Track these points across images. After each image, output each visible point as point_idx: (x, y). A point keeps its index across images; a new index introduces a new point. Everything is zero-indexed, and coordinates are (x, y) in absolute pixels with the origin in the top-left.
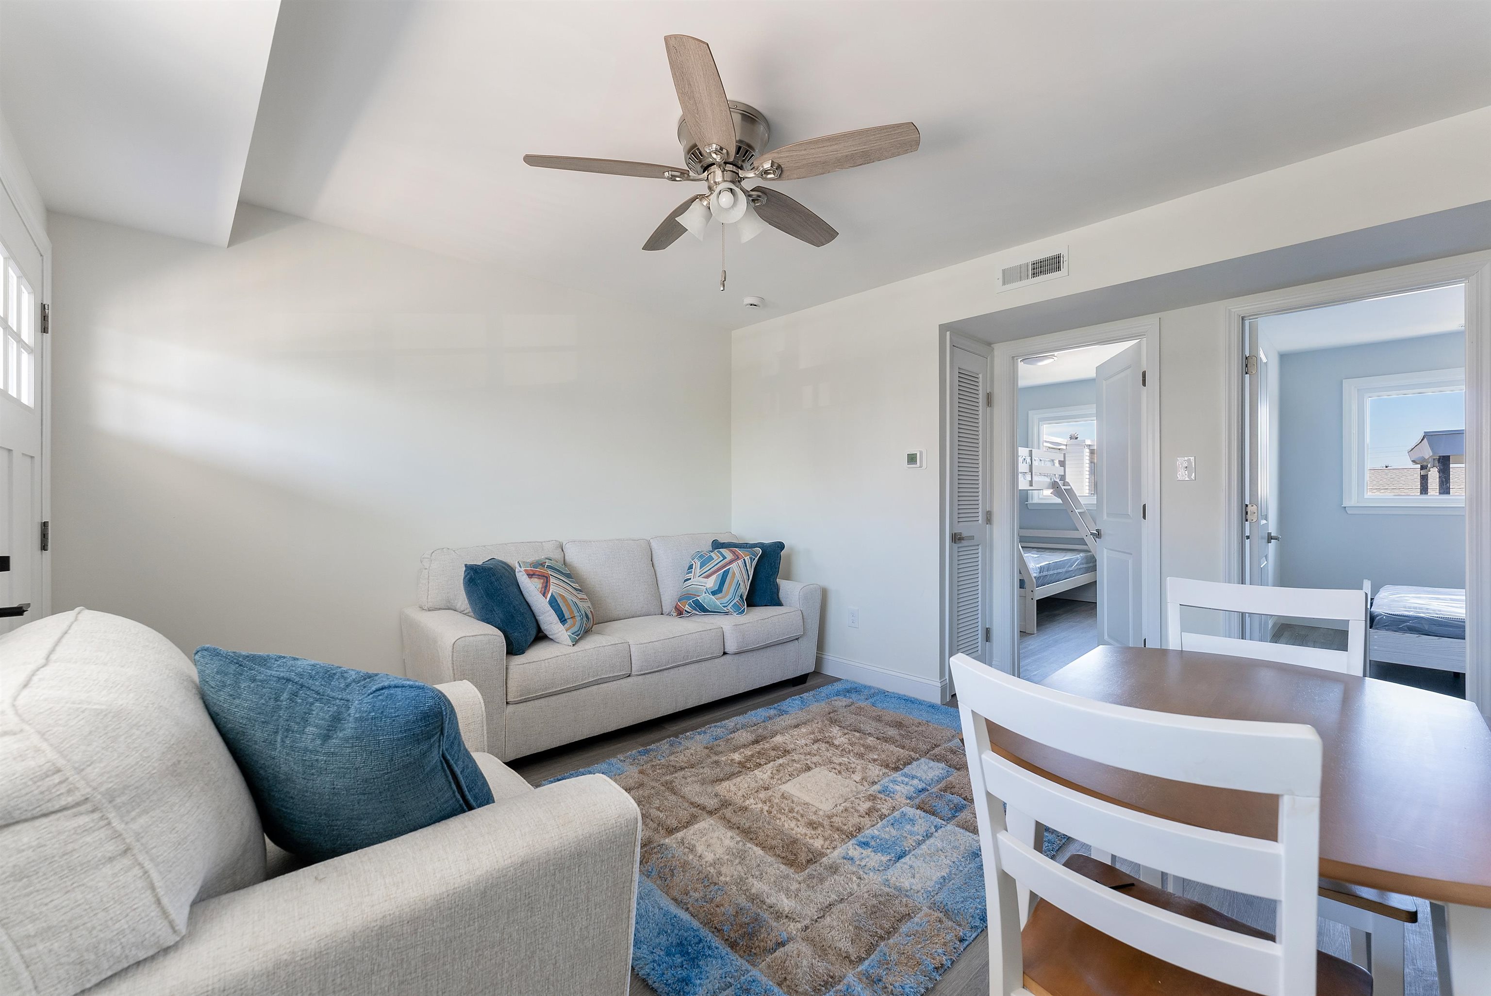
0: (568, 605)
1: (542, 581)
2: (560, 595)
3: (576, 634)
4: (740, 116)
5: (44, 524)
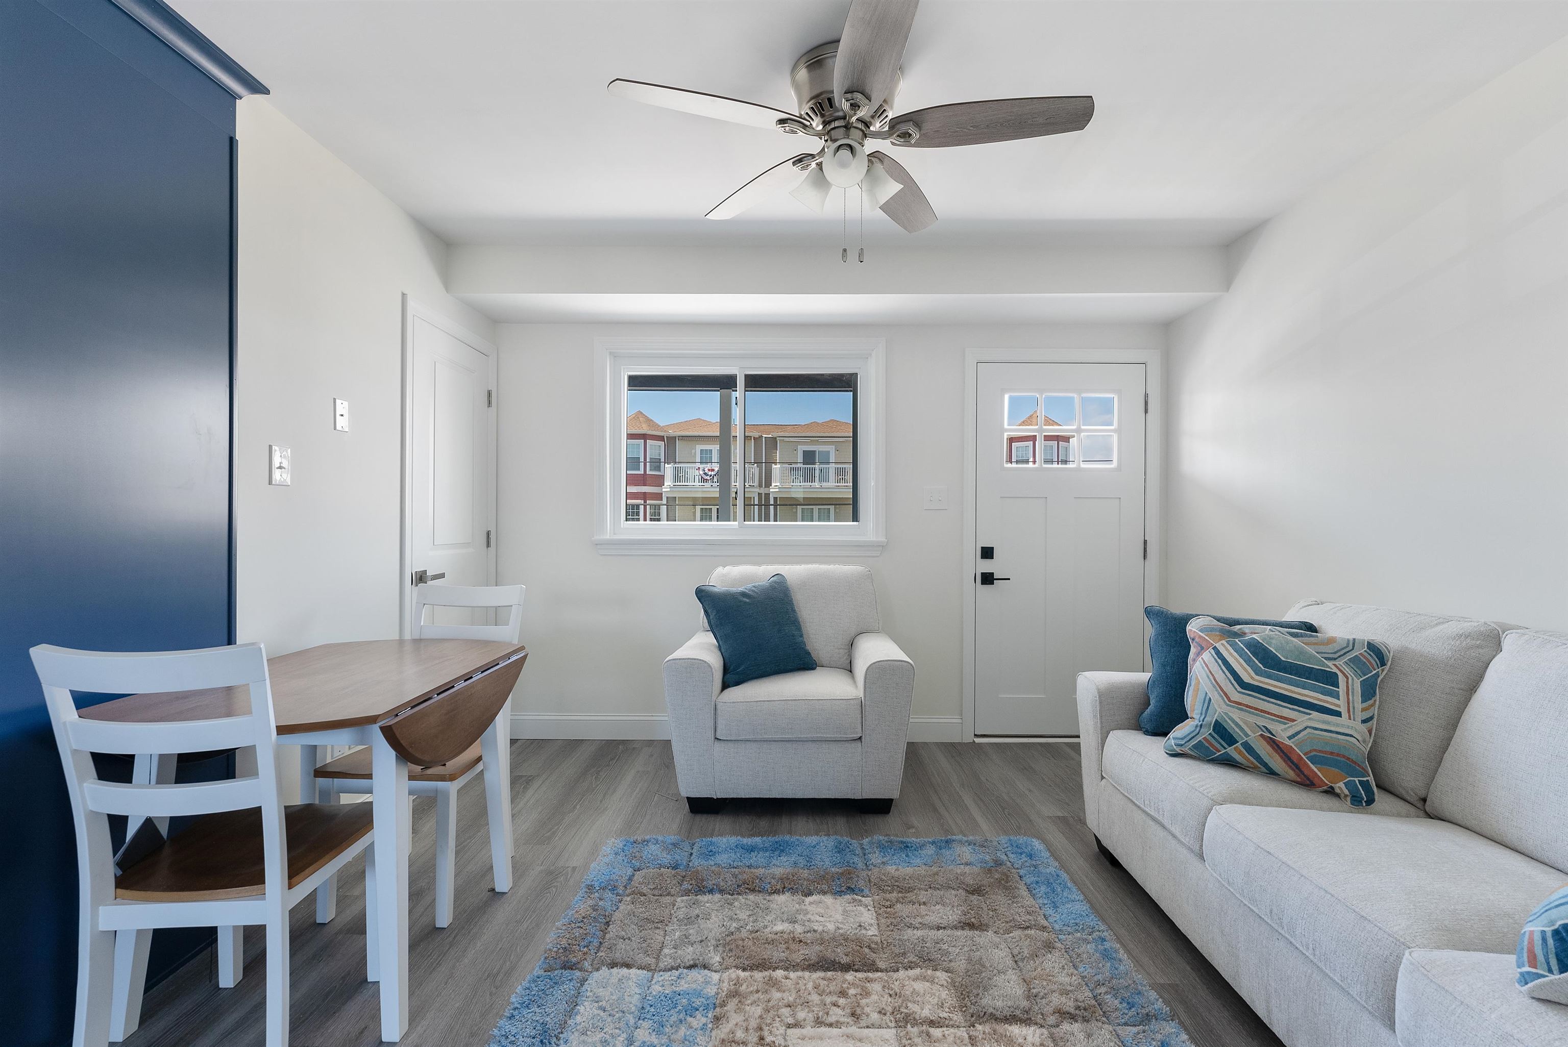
3: (1179, 741)
5: (1145, 542)
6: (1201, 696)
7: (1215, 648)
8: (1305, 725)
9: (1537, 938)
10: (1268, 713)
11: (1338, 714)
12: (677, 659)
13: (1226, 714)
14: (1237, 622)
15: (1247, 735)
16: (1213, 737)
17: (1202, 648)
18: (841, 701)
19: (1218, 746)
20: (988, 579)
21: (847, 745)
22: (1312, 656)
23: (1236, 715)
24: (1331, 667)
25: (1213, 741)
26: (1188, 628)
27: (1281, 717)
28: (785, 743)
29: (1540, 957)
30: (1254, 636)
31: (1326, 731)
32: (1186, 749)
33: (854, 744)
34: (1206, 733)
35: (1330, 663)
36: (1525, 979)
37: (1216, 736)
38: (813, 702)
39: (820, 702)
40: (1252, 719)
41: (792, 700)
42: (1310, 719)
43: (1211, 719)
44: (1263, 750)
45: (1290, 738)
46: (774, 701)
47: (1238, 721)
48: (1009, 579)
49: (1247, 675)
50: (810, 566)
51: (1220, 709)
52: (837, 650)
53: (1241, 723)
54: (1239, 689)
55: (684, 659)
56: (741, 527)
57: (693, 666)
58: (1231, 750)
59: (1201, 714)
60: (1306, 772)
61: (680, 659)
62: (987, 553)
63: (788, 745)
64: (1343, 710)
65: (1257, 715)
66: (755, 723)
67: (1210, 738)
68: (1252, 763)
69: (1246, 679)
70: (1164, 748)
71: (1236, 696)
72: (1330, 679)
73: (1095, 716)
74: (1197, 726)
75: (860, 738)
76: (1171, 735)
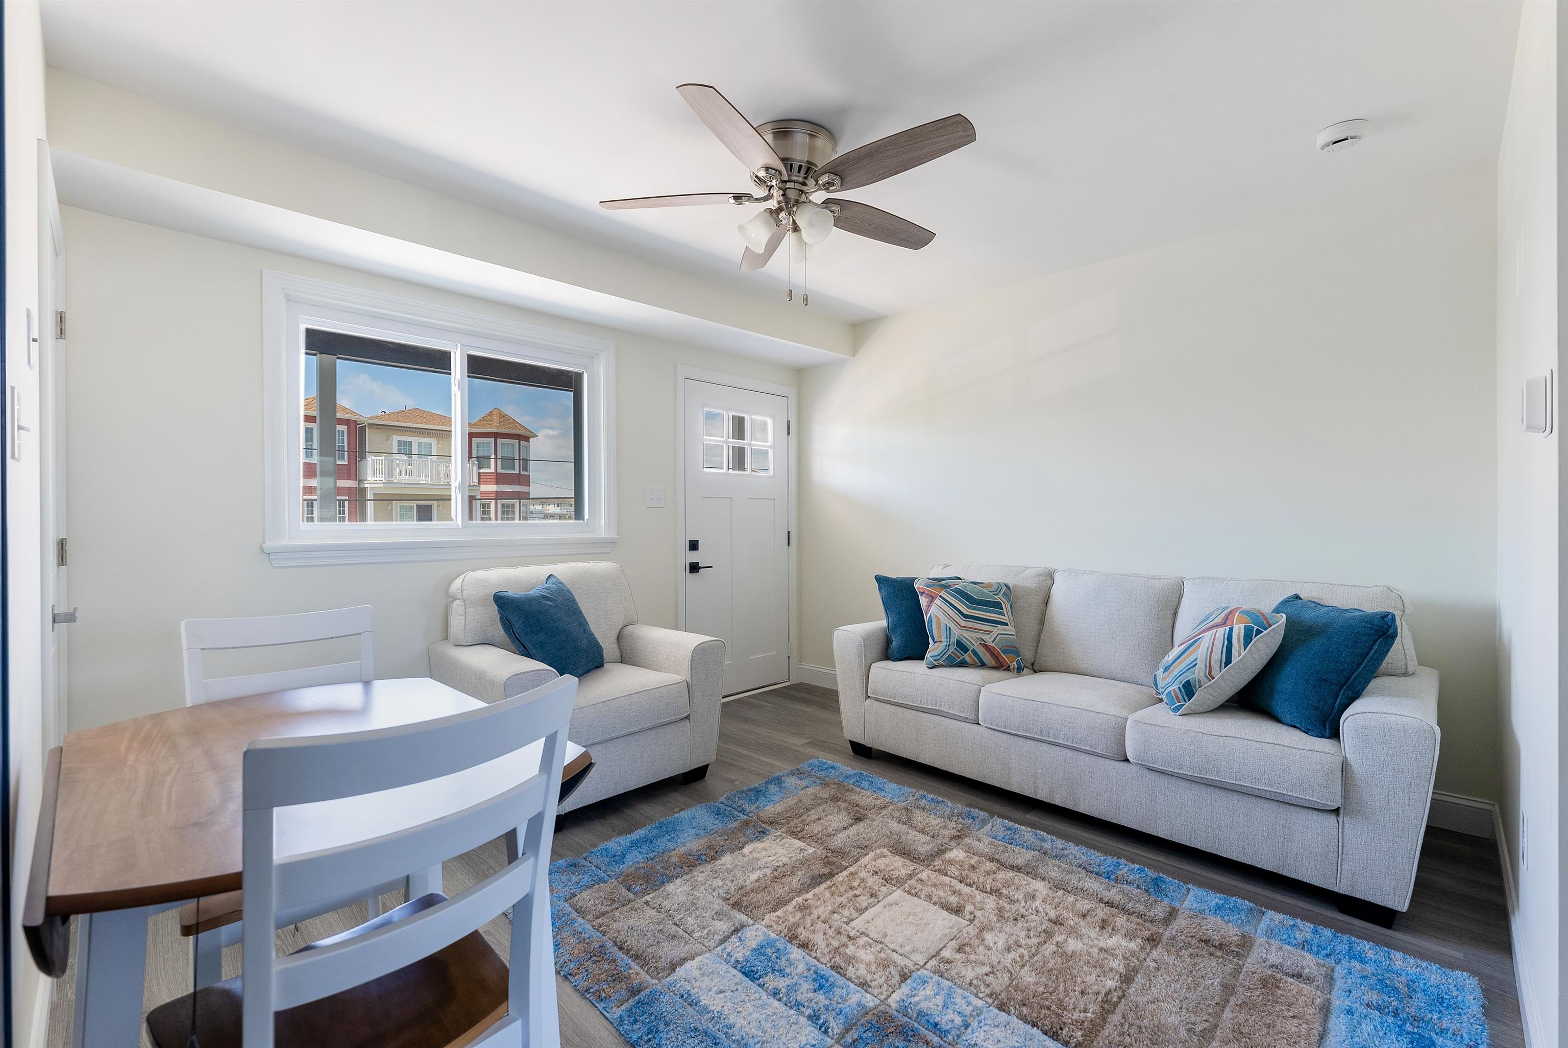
0: (939, 628)
1: (927, 600)
2: (937, 617)
3: (934, 658)
4: (772, 135)
5: (789, 533)
6: (943, 627)
7: (940, 596)
8: (997, 633)
9: (1177, 690)
10: (981, 630)
11: (1006, 624)
12: (521, 673)
13: (961, 635)
14: (943, 580)
15: (973, 645)
16: (957, 650)
17: (933, 598)
18: (674, 686)
19: (959, 655)
20: (694, 568)
21: (679, 724)
22: (988, 596)
23: (966, 634)
24: (997, 599)
25: (957, 652)
26: (916, 586)
27: (986, 631)
28: (627, 737)
29: (1181, 697)
30: (956, 586)
31: (1004, 634)
32: (941, 662)
33: (683, 723)
34: (952, 649)
35: (996, 597)
36: (1177, 709)
37: (958, 649)
38: (652, 691)
39: (659, 690)
40: (974, 635)
41: (634, 694)
42: (998, 629)
43: (954, 640)
44: (982, 652)
45: (993, 642)
46: (619, 698)
47: (970, 638)
48: (712, 567)
49: (965, 611)
50: (567, 565)
51: (957, 633)
52: (611, 646)
53: (967, 637)
54: (963, 619)
55: (528, 672)
56: (465, 527)
57: (539, 678)
58: (966, 657)
59: (947, 638)
60: (1001, 660)
61: (524, 673)
62: (694, 546)
63: (630, 738)
64: (1008, 622)
65: (976, 632)
66: (604, 723)
67: (955, 651)
68: (975, 661)
69: (965, 612)
70: (926, 664)
71: (963, 623)
72: (998, 605)
73: (860, 656)
74: (946, 645)
75: (688, 717)
76: (928, 655)
